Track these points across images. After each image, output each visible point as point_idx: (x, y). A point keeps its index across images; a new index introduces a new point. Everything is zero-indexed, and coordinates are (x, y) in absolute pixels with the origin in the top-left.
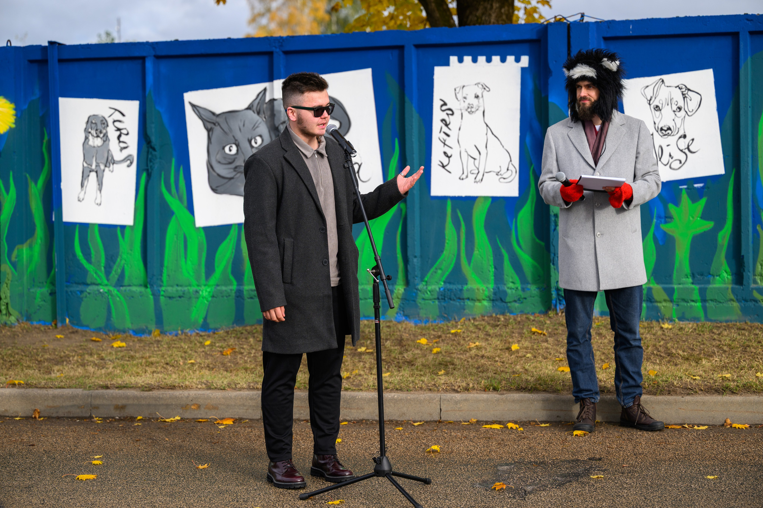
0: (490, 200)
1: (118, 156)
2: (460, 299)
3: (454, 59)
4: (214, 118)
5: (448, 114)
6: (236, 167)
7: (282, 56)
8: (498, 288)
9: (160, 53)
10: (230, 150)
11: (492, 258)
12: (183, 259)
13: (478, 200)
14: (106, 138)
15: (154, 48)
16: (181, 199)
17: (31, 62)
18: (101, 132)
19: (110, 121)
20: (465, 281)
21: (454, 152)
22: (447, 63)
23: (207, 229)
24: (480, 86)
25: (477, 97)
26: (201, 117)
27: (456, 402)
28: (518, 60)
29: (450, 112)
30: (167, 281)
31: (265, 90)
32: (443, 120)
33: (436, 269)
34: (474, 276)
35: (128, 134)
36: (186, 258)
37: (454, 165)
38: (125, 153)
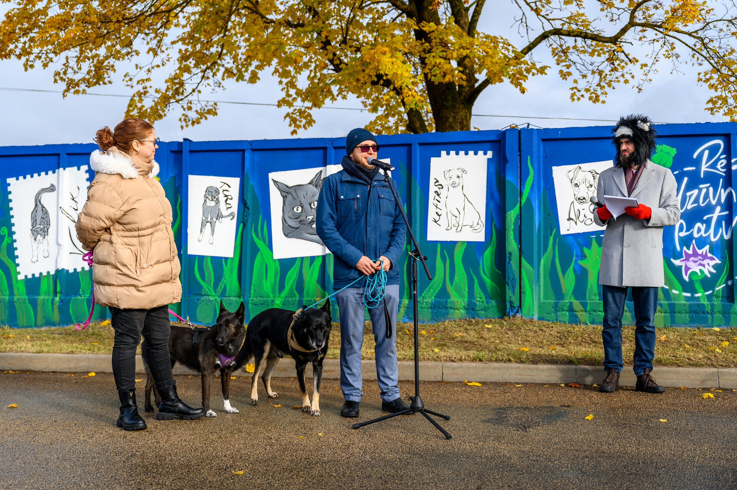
0: (466, 243)
1: (225, 212)
2: (445, 308)
3: (443, 153)
4: (288, 189)
5: (439, 188)
6: (301, 221)
7: (333, 150)
8: (471, 301)
9: (254, 147)
10: (297, 210)
11: (466, 281)
12: (265, 280)
13: (458, 243)
14: (218, 201)
15: (251, 144)
16: (264, 241)
17: (172, 152)
18: (215, 197)
19: (221, 190)
20: (449, 297)
21: (443, 212)
22: (439, 156)
23: (280, 260)
24: (461, 170)
25: (458, 177)
26: (279, 189)
27: (454, 369)
28: (485, 154)
29: (440, 187)
30: (254, 294)
31: (321, 171)
32: (436, 192)
33: (430, 288)
34: (454, 293)
35: (232, 199)
36: (266, 279)
37: (443, 221)
38: (230, 211)
